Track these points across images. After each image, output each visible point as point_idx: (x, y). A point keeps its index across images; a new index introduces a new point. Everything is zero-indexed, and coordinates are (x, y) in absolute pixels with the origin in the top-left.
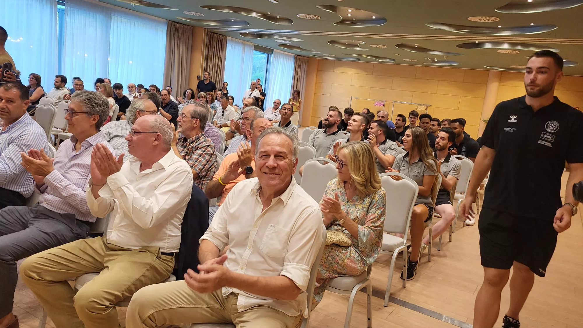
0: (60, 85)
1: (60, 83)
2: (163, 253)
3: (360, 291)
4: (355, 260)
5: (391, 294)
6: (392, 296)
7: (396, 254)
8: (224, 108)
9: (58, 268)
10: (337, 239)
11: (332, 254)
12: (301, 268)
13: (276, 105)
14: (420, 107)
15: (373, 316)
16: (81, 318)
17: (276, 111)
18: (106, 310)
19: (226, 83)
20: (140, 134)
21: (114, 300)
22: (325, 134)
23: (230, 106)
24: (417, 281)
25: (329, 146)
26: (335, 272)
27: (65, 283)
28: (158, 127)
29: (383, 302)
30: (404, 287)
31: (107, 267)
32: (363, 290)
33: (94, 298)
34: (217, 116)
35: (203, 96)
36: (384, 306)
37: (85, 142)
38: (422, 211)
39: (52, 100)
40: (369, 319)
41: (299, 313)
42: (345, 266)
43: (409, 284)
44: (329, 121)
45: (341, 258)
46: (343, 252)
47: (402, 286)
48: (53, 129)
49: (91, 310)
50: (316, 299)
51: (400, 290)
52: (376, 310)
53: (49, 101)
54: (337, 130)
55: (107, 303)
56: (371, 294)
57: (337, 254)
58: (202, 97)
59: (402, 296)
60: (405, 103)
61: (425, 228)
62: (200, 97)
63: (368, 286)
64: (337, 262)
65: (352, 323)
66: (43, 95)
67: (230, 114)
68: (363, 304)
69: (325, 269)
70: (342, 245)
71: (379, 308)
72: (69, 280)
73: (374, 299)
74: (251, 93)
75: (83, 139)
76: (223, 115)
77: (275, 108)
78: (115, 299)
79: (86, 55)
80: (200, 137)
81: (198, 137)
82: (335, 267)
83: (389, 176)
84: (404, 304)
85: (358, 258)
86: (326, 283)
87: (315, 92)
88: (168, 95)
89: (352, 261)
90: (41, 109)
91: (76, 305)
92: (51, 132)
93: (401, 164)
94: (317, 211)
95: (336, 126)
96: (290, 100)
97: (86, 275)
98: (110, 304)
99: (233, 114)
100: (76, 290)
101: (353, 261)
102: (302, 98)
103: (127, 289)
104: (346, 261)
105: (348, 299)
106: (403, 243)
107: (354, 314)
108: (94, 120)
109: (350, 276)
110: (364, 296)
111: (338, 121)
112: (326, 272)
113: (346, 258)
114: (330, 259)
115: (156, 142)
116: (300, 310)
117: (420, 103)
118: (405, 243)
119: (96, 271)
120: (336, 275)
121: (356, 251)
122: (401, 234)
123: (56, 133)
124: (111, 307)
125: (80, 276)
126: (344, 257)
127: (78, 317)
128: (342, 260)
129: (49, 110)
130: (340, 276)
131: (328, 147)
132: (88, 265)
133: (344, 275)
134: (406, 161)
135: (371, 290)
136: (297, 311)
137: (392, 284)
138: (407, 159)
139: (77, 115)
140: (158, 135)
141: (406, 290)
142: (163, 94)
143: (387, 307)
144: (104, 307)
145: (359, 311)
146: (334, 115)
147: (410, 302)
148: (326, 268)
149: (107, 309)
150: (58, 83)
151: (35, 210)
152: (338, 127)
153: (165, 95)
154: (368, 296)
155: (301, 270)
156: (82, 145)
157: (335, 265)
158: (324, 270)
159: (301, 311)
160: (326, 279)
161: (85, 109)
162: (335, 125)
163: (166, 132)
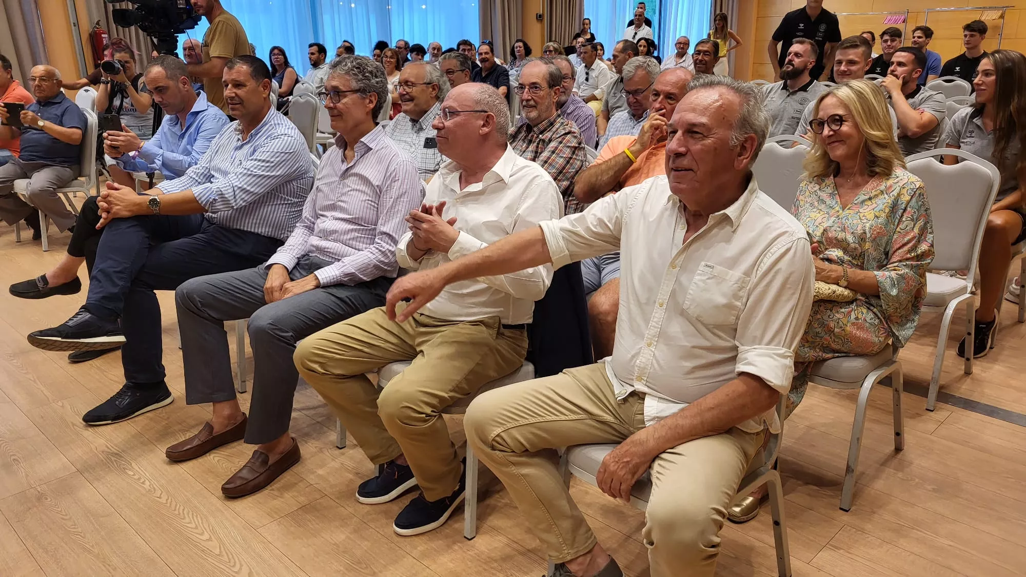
0: (318, 58)
1: (317, 55)
2: (506, 327)
3: (878, 383)
4: (867, 325)
5: (941, 387)
6: (943, 391)
7: (951, 312)
8: (588, 66)
9: (348, 356)
10: (830, 291)
11: (819, 316)
12: (774, 354)
13: (682, 46)
14: (986, 13)
15: (905, 428)
16: (391, 432)
17: (682, 61)
18: (425, 421)
19: (587, 21)
20: (457, 115)
21: (438, 405)
22: (785, 91)
23: (600, 62)
24: (995, 361)
25: (795, 115)
26: (826, 349)
27: (361, 377)
28: (488, 102)
29: (924, 403)
30: (968, 373)
31: (422, 351)
32: (885, 382)
33: (407, 402)
34: (578, 83)
35: (551, 48)
36: (927, 410)
37: (360, 145)
38: (1007, 222)
39: (310, 87)
40: (898, 434)
41: (762, 428)
42: (846, 338)
43: (978, 368)
44: (793, 65)
45: (838, 323)
46: (843, 310)
47: (963, 372)
48: (319, 135)
49: (405, 421)
50: (792, 399)
51: (960, 379)
52: (911, 418)
53: (307, 89)
54: (808, 79)
55: (428, 410)
56: (901, 388)
57: (829, 316)
58: (550, 51)
59: (964, 390)
60: (952, 11)
61: (1013, 257)
62: (546, 52)
63: (897, 373)
64: (831, 331)
65: (864, 441)
66: (297, 81)
67: (600, 77)
68: (882, 407)
69: (807, 345)
70: (839, 300)
71: (917, 414)
72: (366, 373)
73: (906, 398)
74: (636, 33)
75: (356, 140)
76: (587, 79)
77: (681, 53)
78: (439, 403)
79: (353, 5)
80: (555, 121)
81: (552, 120)
82: (826, 340)
83: (932, 158)
84: (969, 405)
85: (872, 321)
86: (810, 370)
87: (758, 14)
88: (490, 53)
89: (860, 328)
90: (296, 103)
91: (382, 414)
92: (315, 141)
93: (965, 131)
94: (802, 242)
95: (807, 73)
96: (709, 35)
97: (390, 365)
98: (432, 411)
99: (605, 75)
100: (381, 389)
101: (863, 328)
102: (733, 28)
103: (457, 386)
104: (849, 328)
105: (854, 398)
106: (966, 288)
107: (867, 425)
108: (371, 102)
109: (858, 355)
110: (887, 393)
111: (811, 63)
112: (808, 349)
113: (848, 322)
114: (816, 325)
115: (486, 130)
116: (762, 421)
117: (988, 6)
118: (969, 290)
119: (405, 359)
120: (830, 355)
121: (869, 308)
122: (962, 271)
123: (323, 141)
124: (435, 416)
125: (384, 366)
126: (845, 321)
127: (387, 430)
128: (841, 327)
129: (307, 102)
130: (838, 357)
131: (793, 118)
132: (392, 348)
133: (847, 354)
134: (977, 125)
135: (902, 381)
136: (757, 423)
137: (943, 369)
138: (977, 121)
139: (345, 97)
140: (488, 116)
141: (972, 379)
142: (482, 51)
143: (932, 411)
144: (424, 415)
145: (874, 420)
146: (804, 52)
147: (982, 402)
148: (808, 342)
149: (429, 420)
150: (315, 55)
151: (306, 264)
152: (810, 74)
153: (486, 53)
154: (895, 393)
155: (775, 357)
156: (355, 150)
157: (827, 337)
158: (804, 346)
159: (765, 422)
160: (810, 363)
161: (354, 85)
162: (806, 71)
163: (500, 111)
